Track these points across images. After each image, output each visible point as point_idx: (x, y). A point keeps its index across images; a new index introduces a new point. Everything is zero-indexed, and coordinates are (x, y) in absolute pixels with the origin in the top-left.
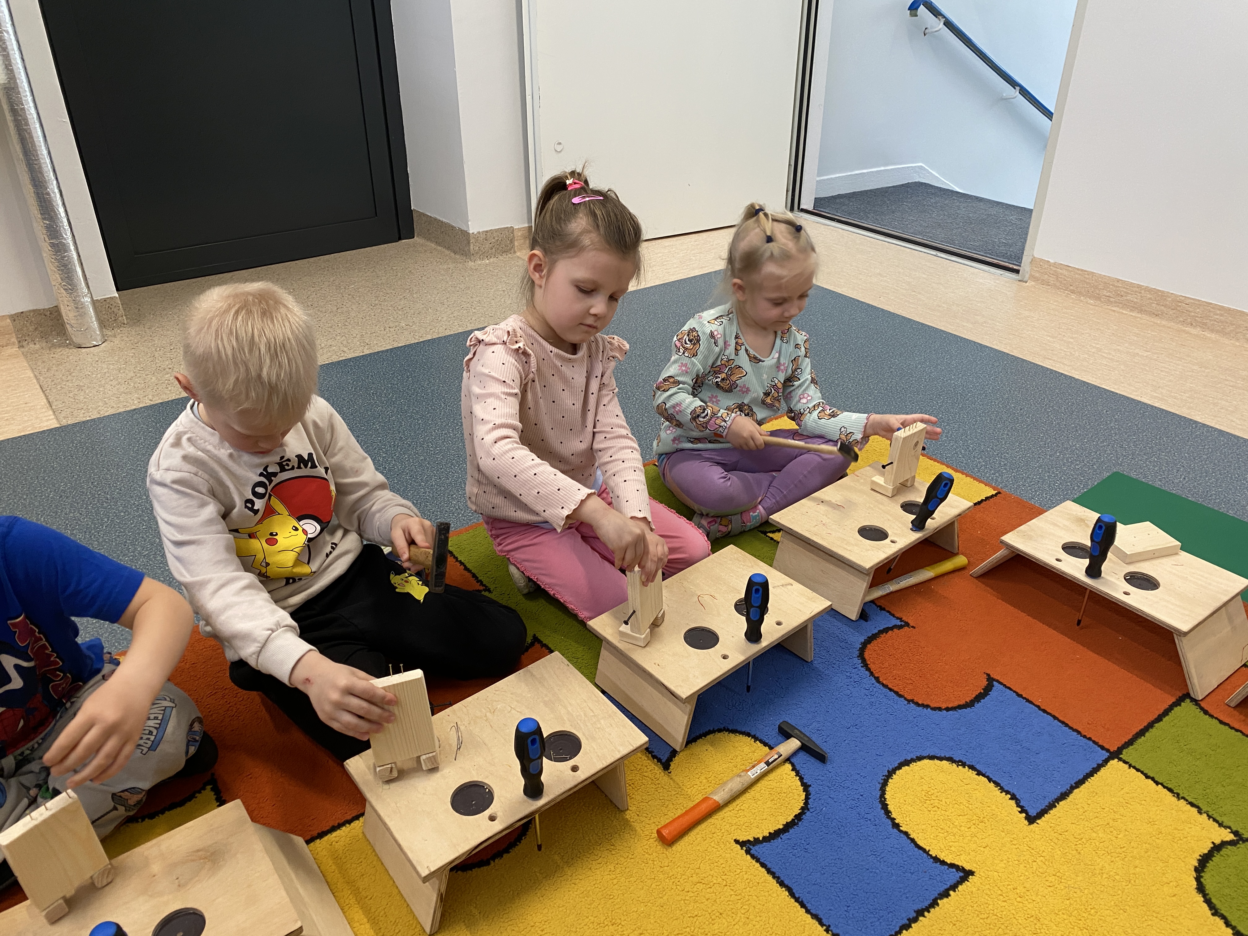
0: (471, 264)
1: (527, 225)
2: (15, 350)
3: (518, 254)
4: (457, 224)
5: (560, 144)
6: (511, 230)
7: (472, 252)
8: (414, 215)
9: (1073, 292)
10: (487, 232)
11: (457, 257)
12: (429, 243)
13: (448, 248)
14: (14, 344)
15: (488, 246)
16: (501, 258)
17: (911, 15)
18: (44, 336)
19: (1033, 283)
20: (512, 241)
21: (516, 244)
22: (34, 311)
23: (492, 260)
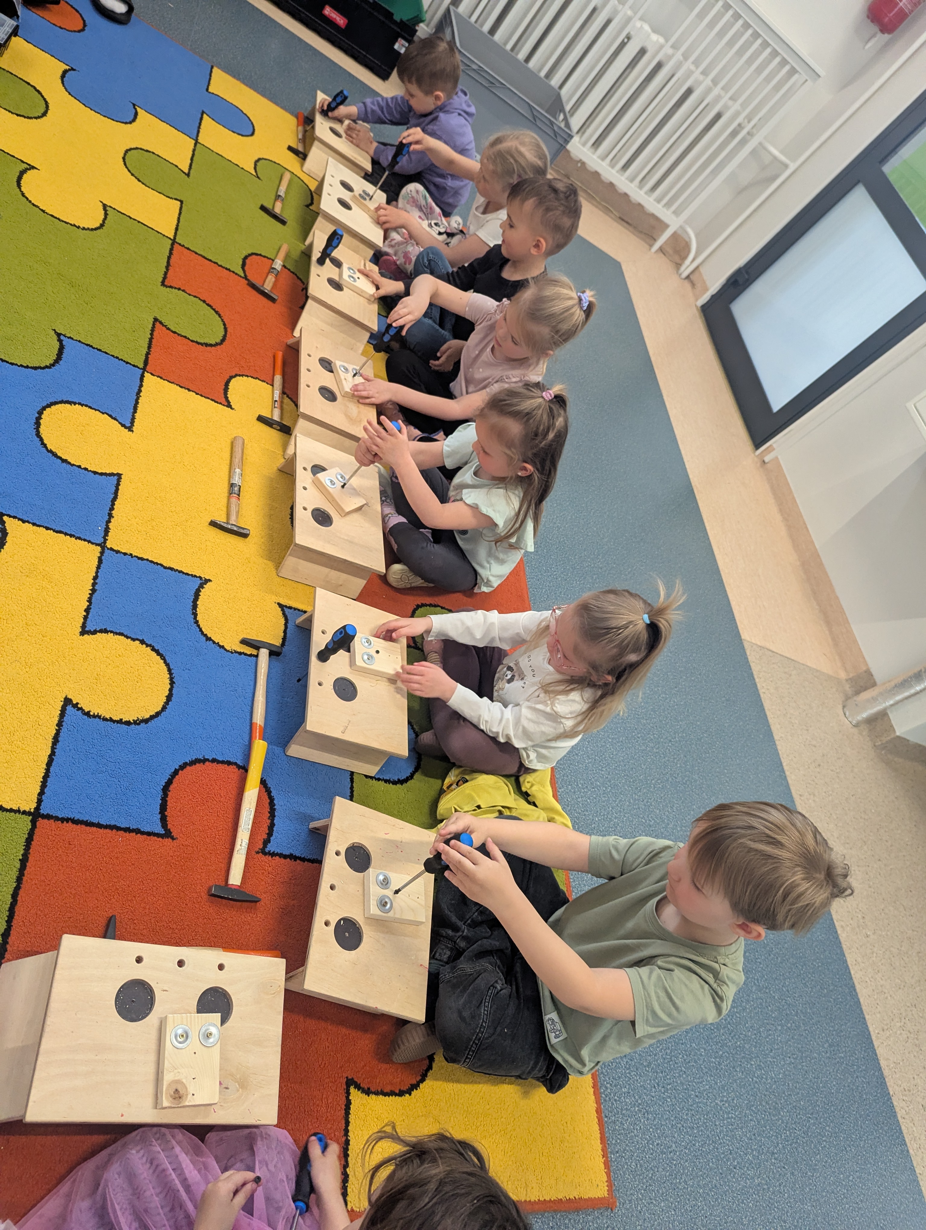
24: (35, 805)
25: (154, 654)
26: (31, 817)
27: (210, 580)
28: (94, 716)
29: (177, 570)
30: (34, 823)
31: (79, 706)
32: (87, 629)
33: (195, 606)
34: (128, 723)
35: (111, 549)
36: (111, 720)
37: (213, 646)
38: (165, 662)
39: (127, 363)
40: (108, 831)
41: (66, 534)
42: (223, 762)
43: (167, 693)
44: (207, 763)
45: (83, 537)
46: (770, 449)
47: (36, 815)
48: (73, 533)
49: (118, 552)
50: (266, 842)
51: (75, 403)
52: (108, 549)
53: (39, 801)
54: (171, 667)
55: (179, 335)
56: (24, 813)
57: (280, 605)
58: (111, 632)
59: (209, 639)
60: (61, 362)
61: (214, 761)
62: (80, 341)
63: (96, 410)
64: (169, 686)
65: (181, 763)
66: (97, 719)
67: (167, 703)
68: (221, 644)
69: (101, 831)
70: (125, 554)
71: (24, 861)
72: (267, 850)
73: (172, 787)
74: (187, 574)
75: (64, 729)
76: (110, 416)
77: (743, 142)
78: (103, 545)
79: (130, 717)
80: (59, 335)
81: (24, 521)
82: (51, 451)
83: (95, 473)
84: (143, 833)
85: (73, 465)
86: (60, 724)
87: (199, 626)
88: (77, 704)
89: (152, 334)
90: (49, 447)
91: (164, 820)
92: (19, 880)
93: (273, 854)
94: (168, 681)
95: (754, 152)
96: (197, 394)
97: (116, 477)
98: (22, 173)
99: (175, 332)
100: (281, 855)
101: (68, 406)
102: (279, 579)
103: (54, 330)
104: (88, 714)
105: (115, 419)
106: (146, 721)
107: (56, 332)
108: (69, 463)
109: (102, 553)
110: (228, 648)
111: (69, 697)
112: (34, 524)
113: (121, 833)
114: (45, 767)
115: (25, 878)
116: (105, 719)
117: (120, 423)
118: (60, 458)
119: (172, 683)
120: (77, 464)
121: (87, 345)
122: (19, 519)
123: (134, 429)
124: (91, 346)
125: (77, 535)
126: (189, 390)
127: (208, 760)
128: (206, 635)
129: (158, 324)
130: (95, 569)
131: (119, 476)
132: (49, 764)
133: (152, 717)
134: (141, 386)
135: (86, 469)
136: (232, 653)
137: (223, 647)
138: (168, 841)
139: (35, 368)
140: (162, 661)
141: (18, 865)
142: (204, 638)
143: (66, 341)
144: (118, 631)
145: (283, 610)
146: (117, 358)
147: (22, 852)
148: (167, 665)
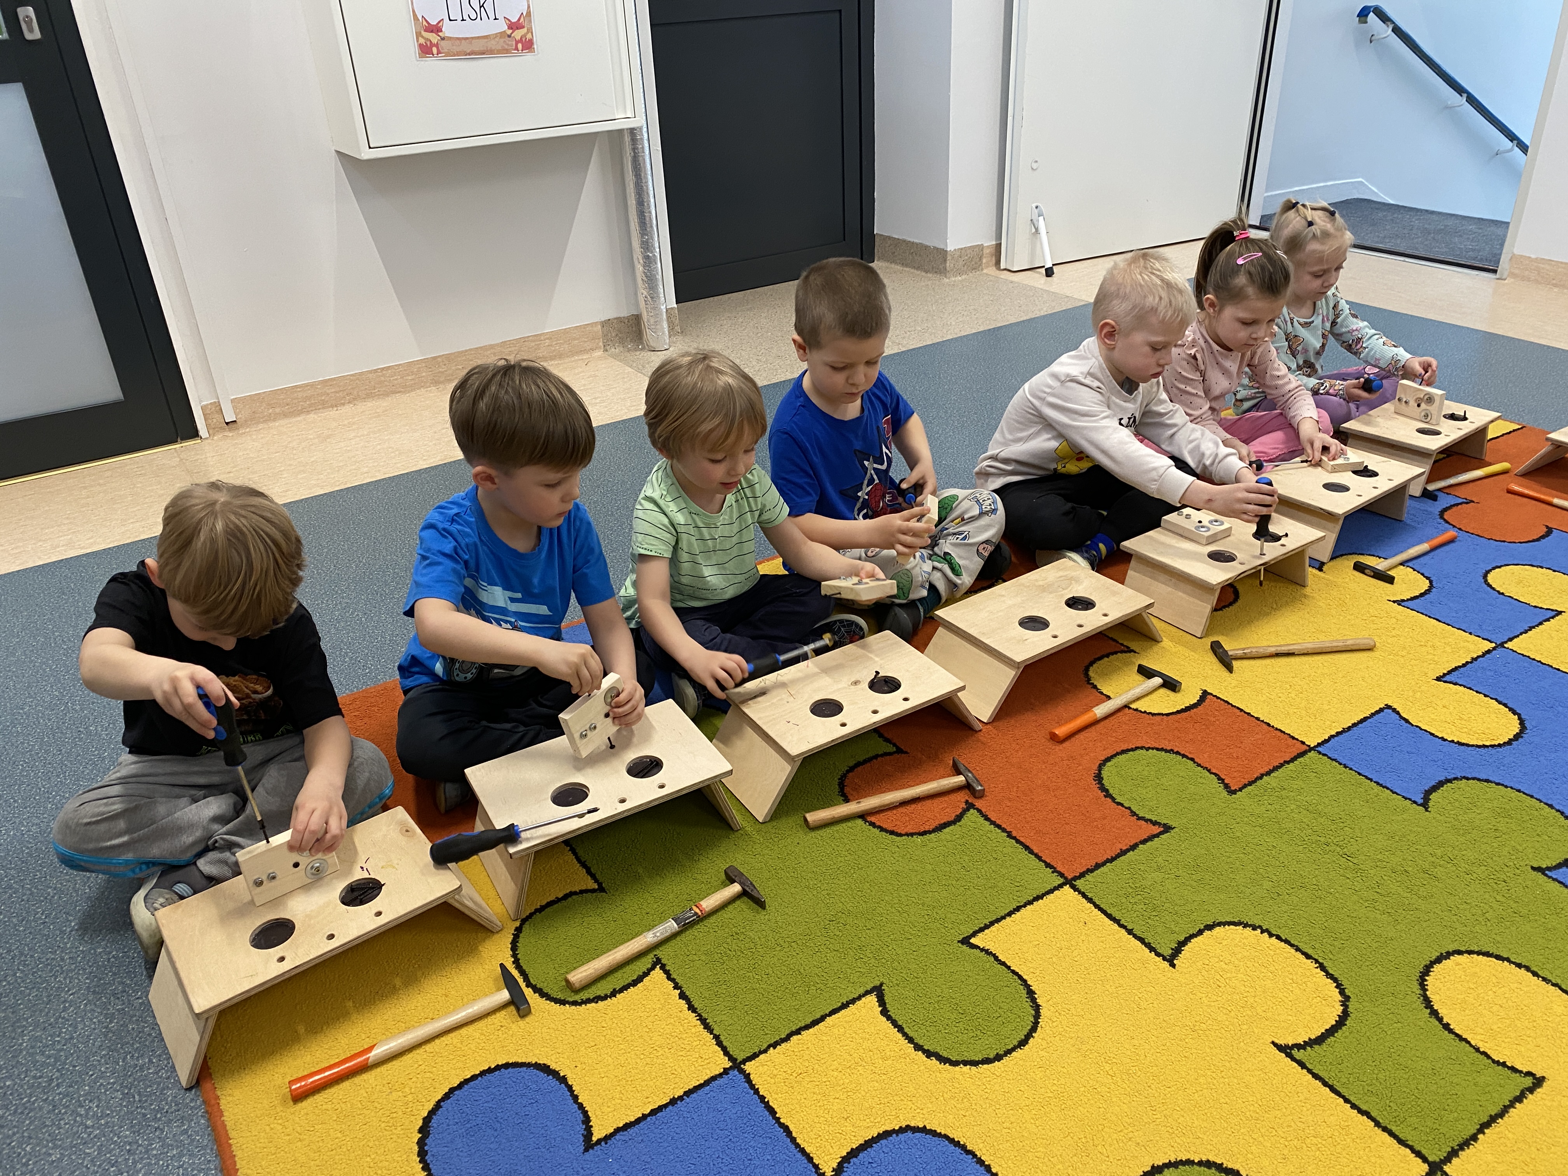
0: (946, 280)
1: (994, 243)
2: (599, 353)
3: (985, 271)
4: (931, 242)
5: (1036, 162)
6: (981, 247)
7: (948, 269)
8: (877, 239)
9: (1555, 285)
10: (962, 249)
11: (929, 275)
12: (893, 265)
13: (918, 268)
14: (600, 347)
15: (961, 263)
16: (971, 275)
17: (1360, 22)
18: (622, 342)
19: (1512, 280)
20: (981, 259)
21: (984, 261)
22: (617, 318)
23: (963, 277)
25: (1494, 586)
29: (1424, 615)
32: (1555, 613)
33: (1424, 594)
35: (1491, 642)
37: (1425, 574)
39: (1334, 760)
42: (1473, 534)
43: (1497, 570)
45: (1520, 656)
48: (1530, 660)
49: (1485, 639)
51: (1451, 741)
52: (1495, 643)
55: (1207, 770)
59: (1428, 577)
60: (1442, 779)
62: (1395, 793)
63: (1425, 731)
64: (1493, 571)
78: (1500, 646)
80: (1424, 805)
82: (1516, 713)
89: (1258, 779)
90: (1515, 717)
96: (1249, 713)
97: (1444, 679)
101: (1463, 741)
103: (1427, 811)
105: (1403, 718)
107: (1427, 808)
108: (1496, 700)
117: (1399, 714)
118: (1507, 707)
121: (1385, 788)
123: (1381, 706)
124: (1379, 784)
129: (1234, 788)
130: (1521, 637)
131: (1439, 680)
134: (1332, 737)
139: (1487, 781)
143: (1417, 797)
144: (1523, 604)
146: (1347, 767)
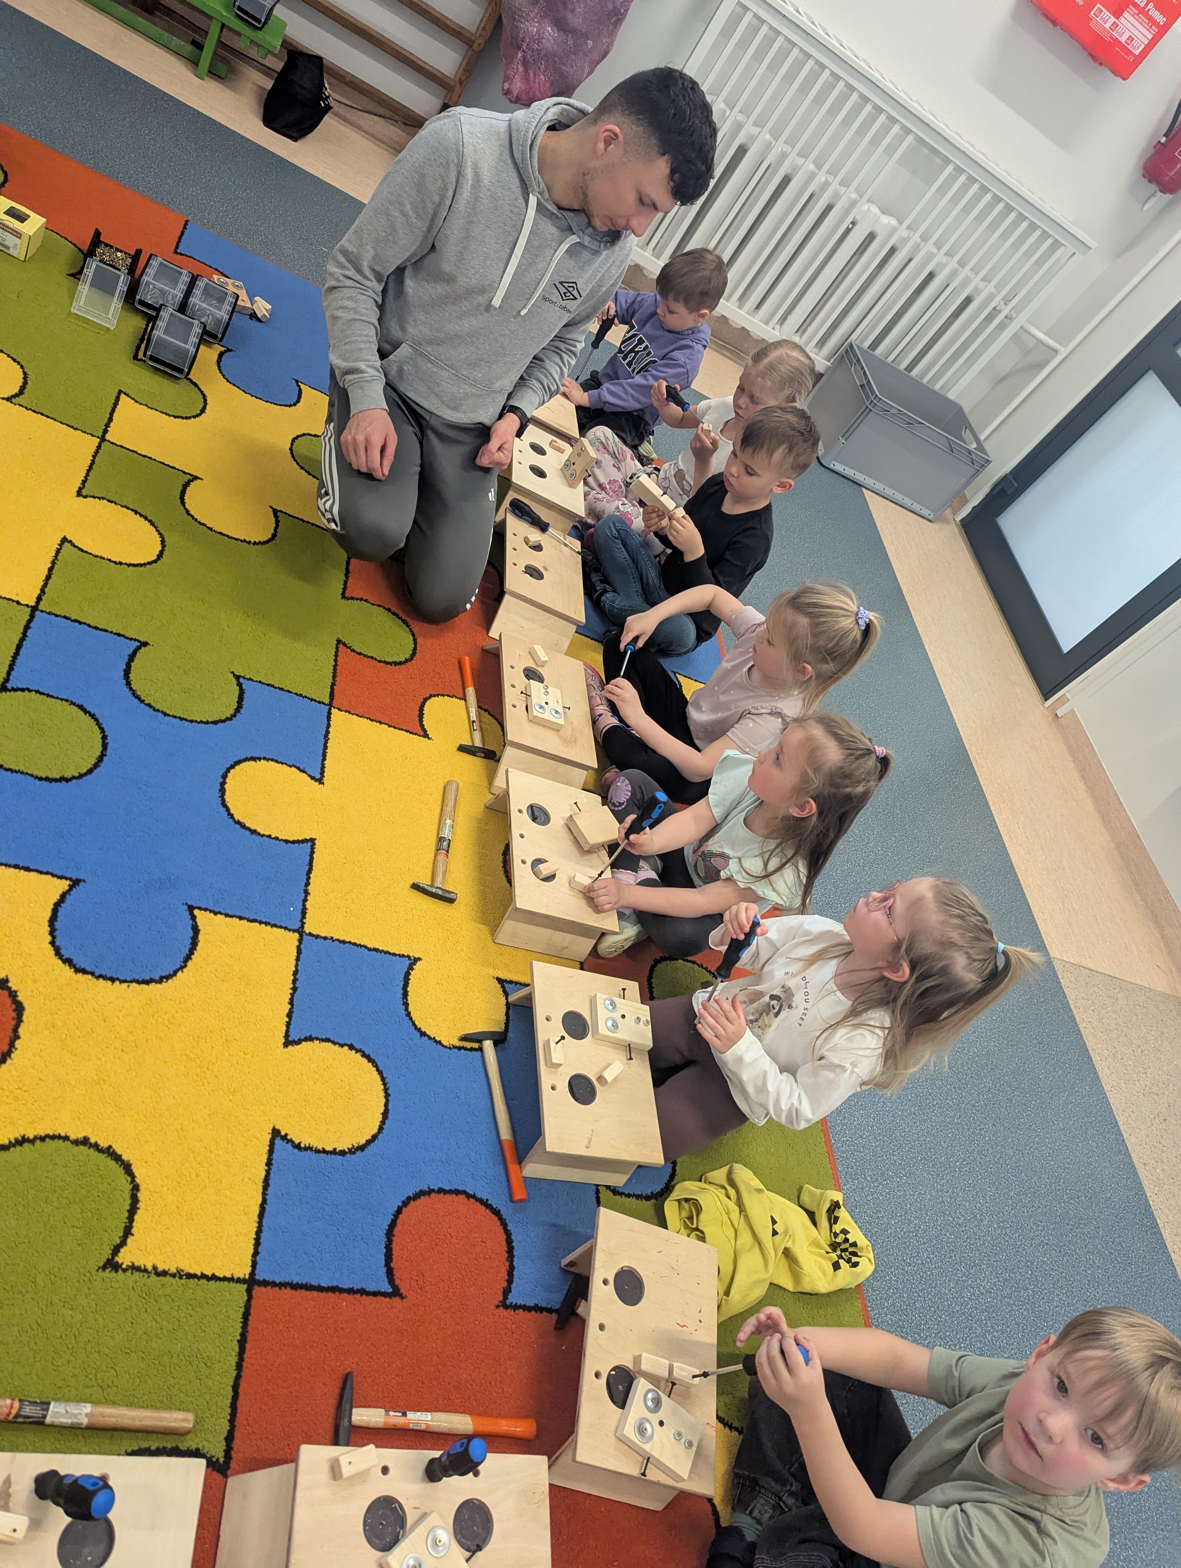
24: (249, 1270)
25: (365, 1061)
26: (246, 1286)
27: (419, 959)
28: (307, 1149)
29: (383, 951)
30: (249, 1291)
31: (289, 1137)
32: (290, 1039)
33: (405, 994)
34: (342, 1153)
35: (310, 934)
36: (324, 1151)
37: (428, 1041)
38: (378, 1070)
39: (312, 700)
40: (330, 1294)
41: (261, 922)
42: (450, 1192)
43: (382, 1109)
44: (433, 1195)
45: (278, 924)
46: (1064, 700)
47: (251, 1282)
48: (268, 920)
49: (317, 937)
50: (507, 1292)
51: (260, 759)
52: (307, 934)
53: (254, 1264)
54: (385, 1075)
55: (365, 656)
56: (239, 1281)
57: (500, 981)
58: (317, 1039)
59: (423, 1034)
60: (242, 711)
61: (441, 1191)
62: (260, 682)
63: (282, 763)
64: (384, 1100)
65: (404, 1198)
66: (309, 1152)
67: (383, 1122)
68: (438, 1039)
69: (322, 1295)
70: (325, 938)
71: (242, 1342)
72: (508, 1302)
73: (396, 1231)
74: (394, 954)
75: (274, 1169)
76: (298, 768)
77: (1002, 327)
78: (300, 931)
79: (344, 1145)
80: (237, 678)
81: (216, 913)
82: (238, 823)
83: (287, 841)
84: (368, 1294)
85: (263, 836)
86: (269, 1163)
87: (411, 1019)
88: (286, 1135)
89: (336, 660)
90: (236, 817)
91: (390, 1273)
92: (239, 1366)
93: (516, 1307)
94: (382, 1094)
95: (1015, 338)
96: (390, 726)
97: (309, 844)
98: (186, 486)
99: (360, 654)
100: (525, 1308)
101: (252, 763)
102: (495, 947)
103: (233, 673)
104: (298, 1147)
105: (304, 771)
106: (362, 1148)
107: (234, 675)
108: (259, 834)
109: (300, 941)
110: (445, 1043)
111: (277, 1127)
112: (227, 915)
113: (345, 1295)
114: (257, 1219)
115: (245, 1364)
116: (317, 1151)
117: (309, 776)
118: (248, 829)
119: (387, 1095)
120: (267, 834)
121: (268, 685)
122: (211, 911)
123: (325, 780)
124: (273, 686)
125: (272, 922)
126: (381, 723)
127: (433, 1190)
128: (419, 1030)
129: (341, 646)
130: (294, 962)
131: (312, 841)
132: (261, 1216)
133: (369, 1142)
134: (329, 726)
135: (277, 838)
136: (450, 1048)
137: (439, 1043)
138: (396, 1300)
139: (215, 723)
140: (374, 1069)
141: (237, 1349)
142: (419, 1034)
143: (246, 684)
144: (324, 1037)
145: (503, 987)
146: (301, 695)
147: (240, 1331)
148: (380, 1072)
